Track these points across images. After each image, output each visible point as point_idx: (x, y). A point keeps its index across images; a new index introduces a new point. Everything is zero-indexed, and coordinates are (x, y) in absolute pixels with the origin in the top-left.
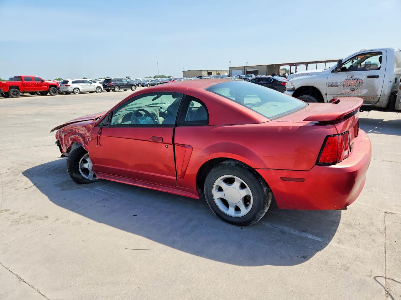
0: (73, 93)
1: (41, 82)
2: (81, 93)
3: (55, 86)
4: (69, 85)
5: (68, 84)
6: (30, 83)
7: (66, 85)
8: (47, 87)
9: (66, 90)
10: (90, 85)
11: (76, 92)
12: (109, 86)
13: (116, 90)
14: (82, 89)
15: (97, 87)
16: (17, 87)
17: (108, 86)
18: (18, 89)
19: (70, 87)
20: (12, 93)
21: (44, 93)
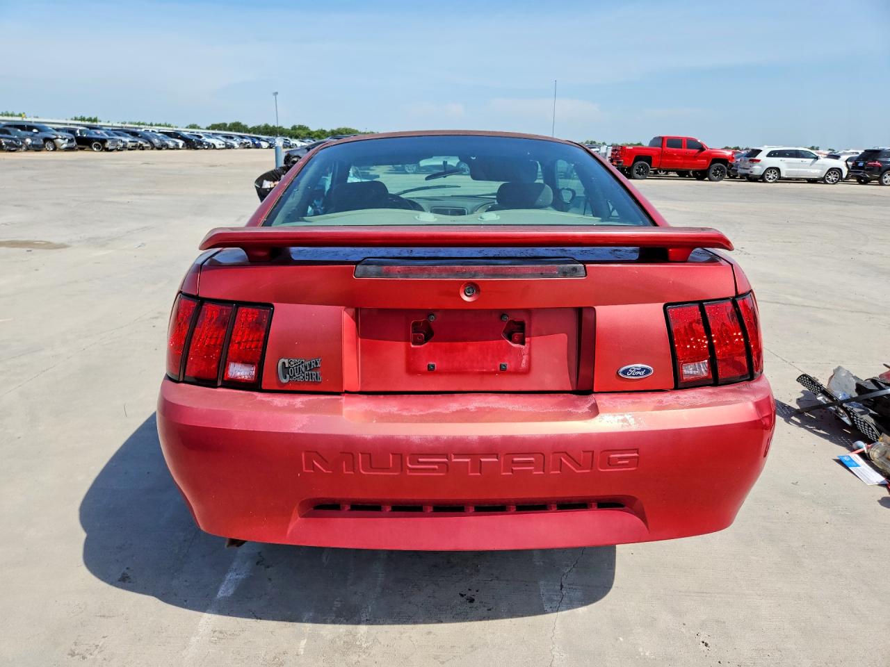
0: (761, 178)
1: (699, 152)
2: (781, 179)
3: (724, 161)
4: (759, 161)
5: (757, 158)
6: (674, 152)
7: (751, 160)
8: (708, 161)
9: (748, 172)
10: (813, 162)
11: (770, 177)
12: (867, 170)
13: (884, 180)
14: (787, 172)
15: (831, 169)
16: (648, 159)
17: (866, 168)
18: (650, 161)
19: (760, 166)
20: (637, 170)
21: (701, 175)
